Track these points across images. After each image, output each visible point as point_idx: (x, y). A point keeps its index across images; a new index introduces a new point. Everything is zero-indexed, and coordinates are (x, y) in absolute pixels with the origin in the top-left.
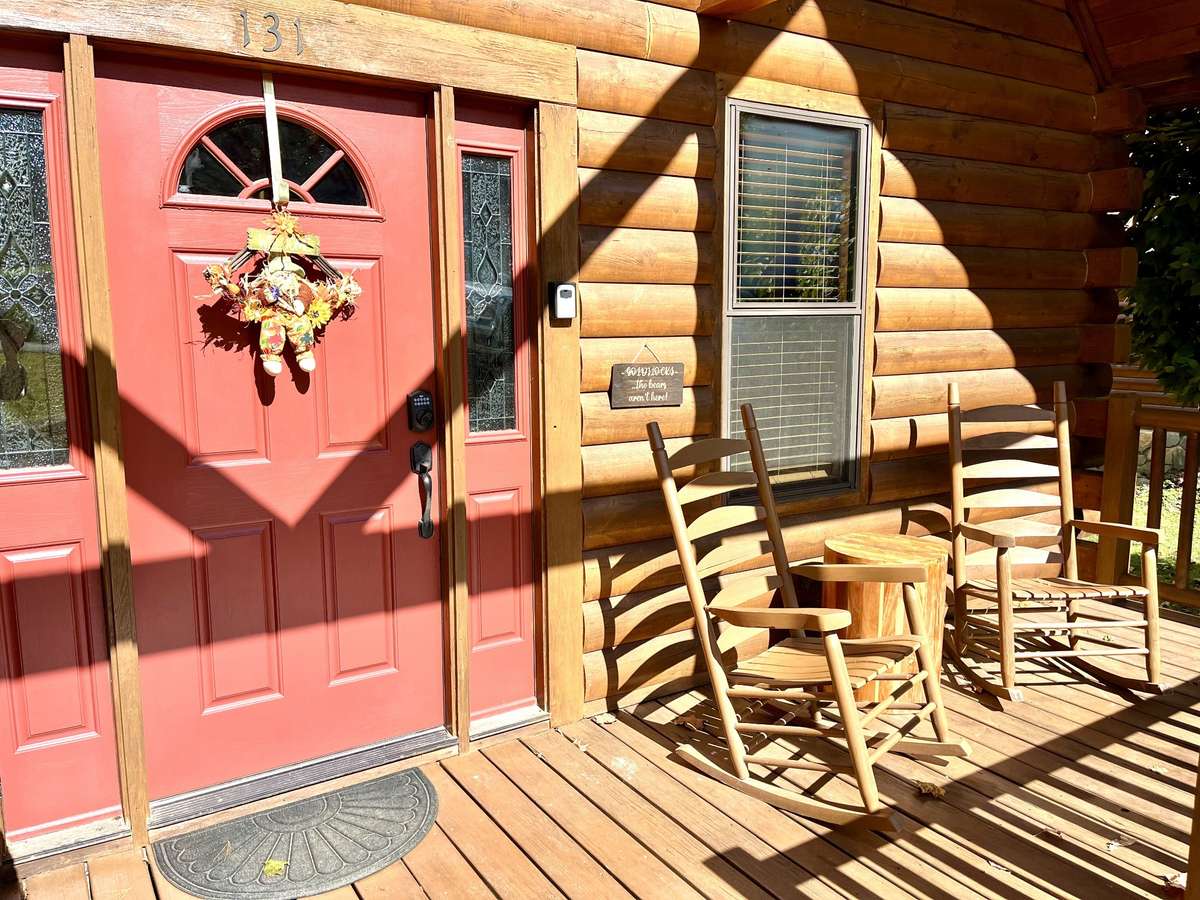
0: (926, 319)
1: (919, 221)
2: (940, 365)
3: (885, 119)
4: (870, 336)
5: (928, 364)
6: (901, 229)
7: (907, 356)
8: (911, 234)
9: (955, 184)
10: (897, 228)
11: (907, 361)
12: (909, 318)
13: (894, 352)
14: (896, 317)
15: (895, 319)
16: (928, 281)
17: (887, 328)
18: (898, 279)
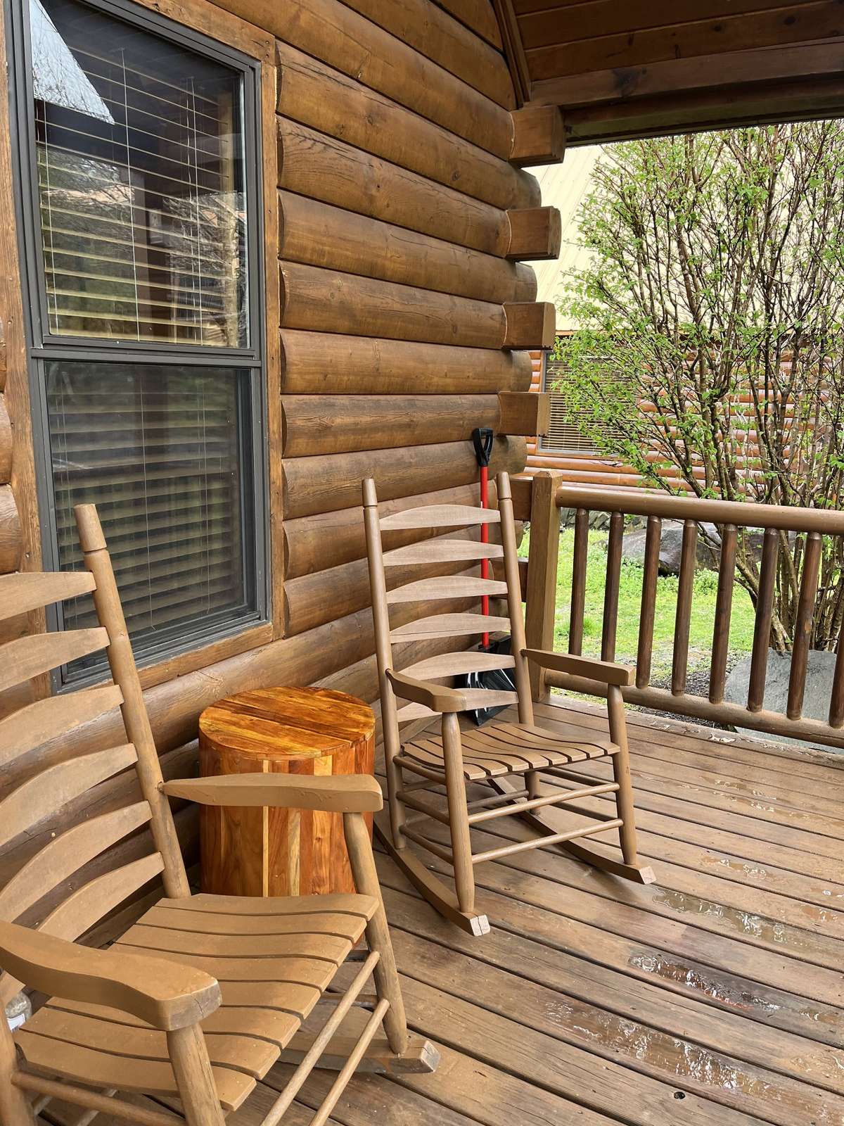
0: (346, 378)
1: (333, 236)
2: (366, 440)
3: (279, 65)
4: (275, 401)
5: (351, 439)
6: (310, 245)
7: (324, 430)
8: (322, 253)
9: (374, 191)
10: (305, 242)
11: (325, 436)
12: (326, 376)
13: (310, 424)
14: (309, 373)
15: (307, 377)
16: (345, 324)
17: (299, 388)
18: (309, 317)
